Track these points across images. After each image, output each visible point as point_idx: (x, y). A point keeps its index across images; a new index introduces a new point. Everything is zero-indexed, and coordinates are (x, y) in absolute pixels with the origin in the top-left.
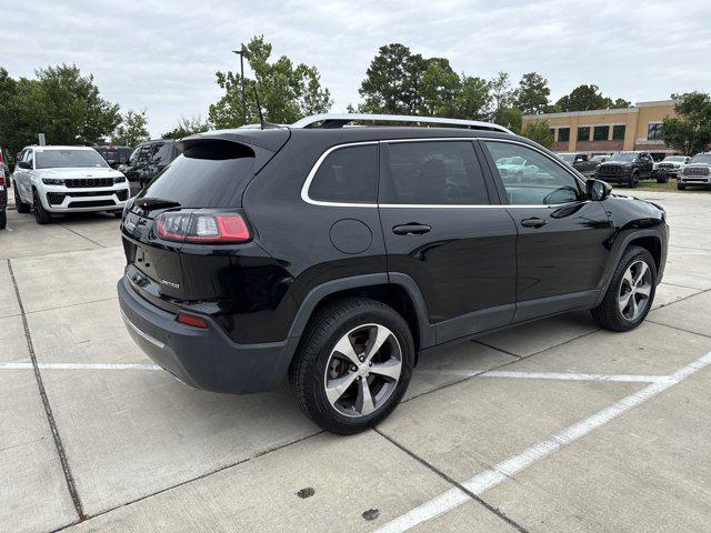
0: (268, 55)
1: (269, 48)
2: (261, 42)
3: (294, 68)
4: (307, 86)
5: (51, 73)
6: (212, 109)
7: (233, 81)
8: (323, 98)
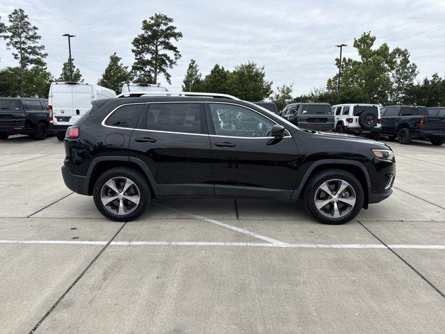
0: (372, 44)
1: (373, 40)
2: (368, 36)
3: (391, 51)
4: (399, 62)
5: (243, 67)
6: (330, 81)
7: (346, 63)
8: (410, 70)
